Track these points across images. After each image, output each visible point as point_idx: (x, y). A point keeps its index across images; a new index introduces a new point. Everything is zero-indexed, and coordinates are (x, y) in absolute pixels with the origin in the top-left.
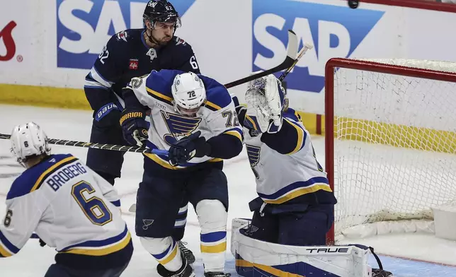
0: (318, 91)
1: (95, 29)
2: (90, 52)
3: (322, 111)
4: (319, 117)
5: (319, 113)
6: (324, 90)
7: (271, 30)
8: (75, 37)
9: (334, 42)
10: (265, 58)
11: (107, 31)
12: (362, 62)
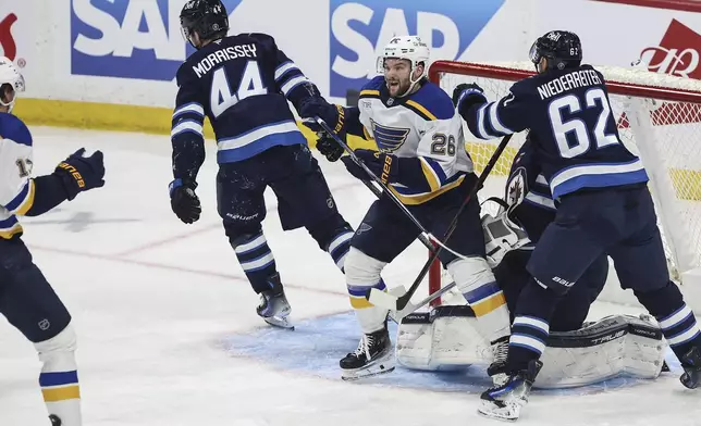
1: (121, 25)
2: (115, 54)
7: (355, 25)
8: (95, 34)
9: (438, 39)
10: (347, 62)
11: (137, 26)
12: (477, 65)
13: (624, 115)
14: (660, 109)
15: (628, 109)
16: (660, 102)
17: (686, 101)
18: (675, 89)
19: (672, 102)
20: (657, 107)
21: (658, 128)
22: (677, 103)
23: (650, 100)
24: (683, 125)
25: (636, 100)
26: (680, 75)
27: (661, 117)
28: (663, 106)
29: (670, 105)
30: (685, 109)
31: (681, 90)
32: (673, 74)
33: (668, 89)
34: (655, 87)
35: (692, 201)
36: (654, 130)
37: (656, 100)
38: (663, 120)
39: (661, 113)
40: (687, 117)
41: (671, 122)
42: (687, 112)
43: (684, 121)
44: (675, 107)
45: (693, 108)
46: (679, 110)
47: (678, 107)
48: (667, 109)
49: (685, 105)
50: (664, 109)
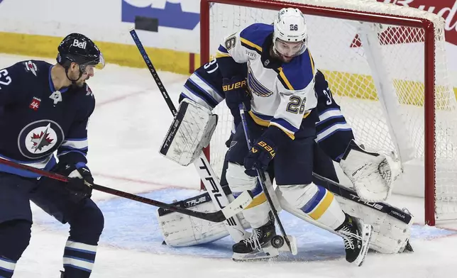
0: (191, 27)
3: (196, 49)
4: (192, 56)
5: (193, 52)
6: (199, 25)
13: (357, 37)
14: (386, 32)
15: (359, 32)
16: (385, 26)
17: (406, 25)
18: (398, 16)
19: (395, 26)
20: (383, 31)
21: (384, 47)
22: (400, 27)
23: (378, 25)
24: (404, 45)
25: (366, 24)
26: (401, 5)
27: (386, 39)
28: (388, 29)
29: (394, 29)
30: (406, 32)
31: (402, 17)
32: (397, 4)
33: (392, 15)
34: (382, 14)
35: (412, 106)
36: (381, 48)
37: (383, 25)
38: (388, 41)
39: (386, 35)
40: (407, 38)
41: (394, 42)
42: (407, 34)
43: (405, 41)
44: (397, 30)
45: (412, 31)
46: (401, 33)
47: (400, 30)
48: (391, 32)
49: (406, 29)
50: (389, 32)
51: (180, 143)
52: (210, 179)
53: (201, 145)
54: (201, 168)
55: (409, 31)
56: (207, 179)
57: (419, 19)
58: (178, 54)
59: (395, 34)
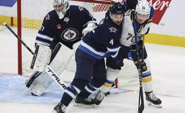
4: (12, 18)
14: (96, 7)
16: (96, 4)
19: (100, 4)
20: (95, 6)
22: (101, 4)
23: (92, 3)
28: (97, 5)
30: (104, 7)
36: (94, 14)
37: (94, 4)
38: (97, 10)
39: (96, 8)
40: (105, 9)
41: (99, 11)
42: (105, 7)
43: (104, 10)
44: (100, 6)
45: (107, 6)
46: (102, 7)
47: (102, 6)
48: (98, 6)
49: (104, 5)
50: (97, 7)
51: (38, 63)
52: (54, 75)
53: (47, 62)
54: (49, 71)
55: (106, 6)
56: (52, 75)
57: (110, 1)
58: (6, 17)
59: (99, 7)
